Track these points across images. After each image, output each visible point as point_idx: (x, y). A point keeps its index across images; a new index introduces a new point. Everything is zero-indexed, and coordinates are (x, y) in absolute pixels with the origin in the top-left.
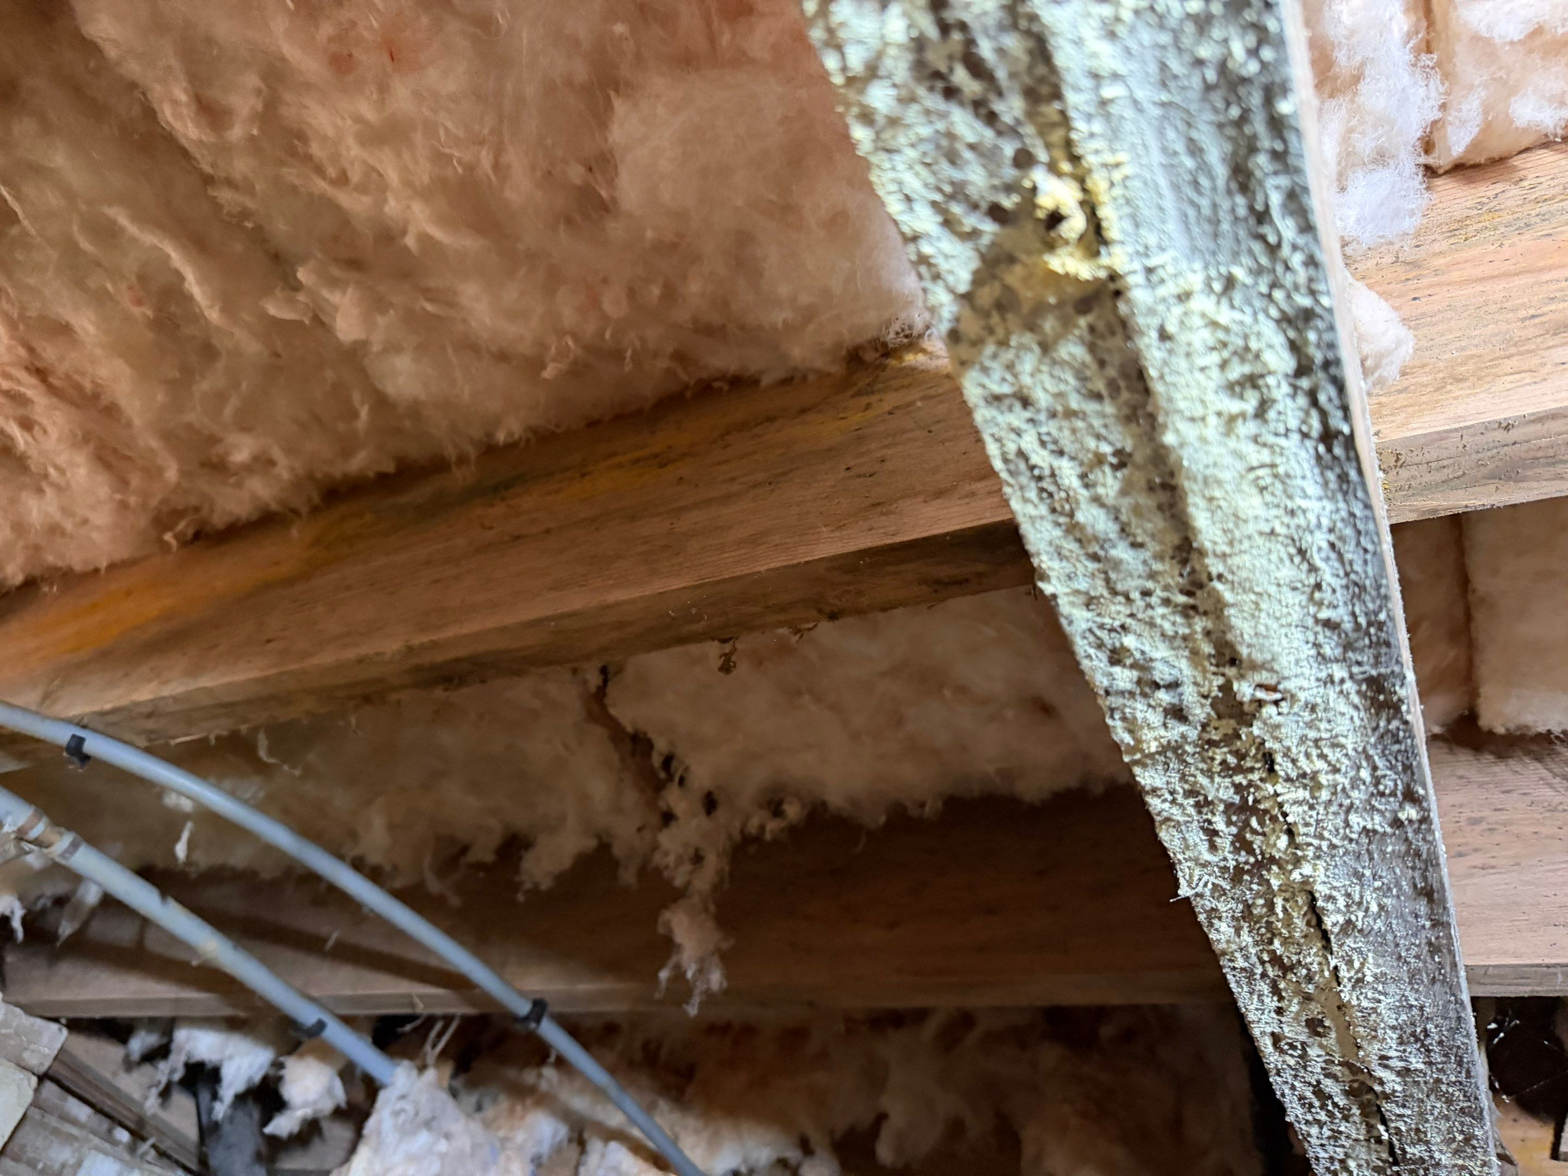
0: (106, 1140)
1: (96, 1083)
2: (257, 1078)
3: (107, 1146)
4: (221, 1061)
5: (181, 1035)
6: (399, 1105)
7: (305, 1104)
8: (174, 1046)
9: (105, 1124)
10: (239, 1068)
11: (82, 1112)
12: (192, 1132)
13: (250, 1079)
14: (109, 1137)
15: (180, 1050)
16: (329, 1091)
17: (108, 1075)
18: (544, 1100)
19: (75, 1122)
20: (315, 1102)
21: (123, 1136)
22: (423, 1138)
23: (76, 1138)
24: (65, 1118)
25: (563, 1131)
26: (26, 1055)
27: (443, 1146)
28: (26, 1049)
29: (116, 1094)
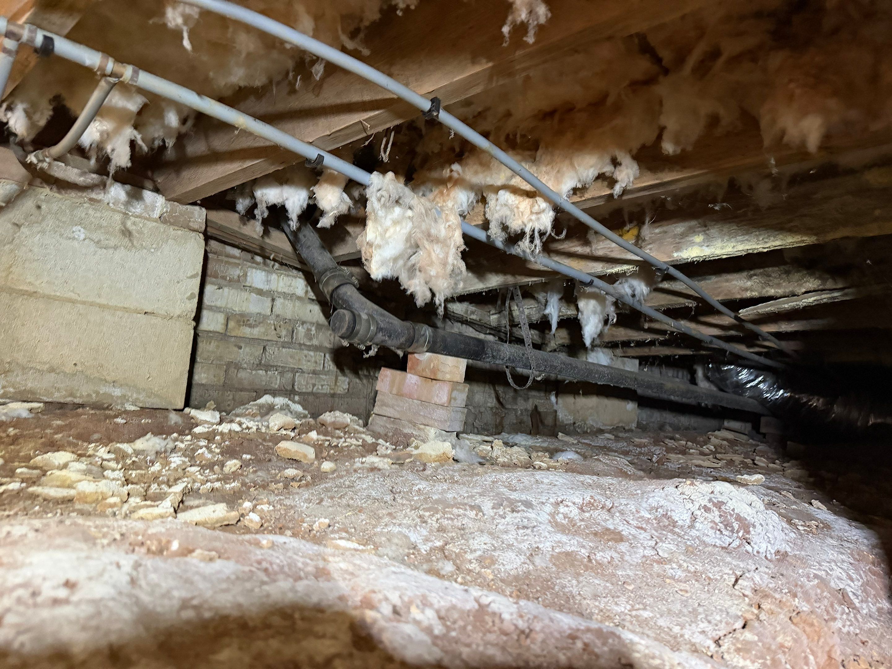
0: (253, 263)
1: (234, 234)
2: (305, 206)
3: (254, 265)
4: (284, 202)
5: (259, 193)
6: (379, 194)
7: (333, 209)
8: (257, 201)
9: (249, 256)
10: (294, 202)
11: (236, 252)
12: (288, 248)
13: (301, 206)
14: (253, 260)
15: (261, 201)
16: (342, 200)
17: (236, 229)
18: (458, 182)
19: (234, 257)
20: (337, 208)
21: (258, 259)
22: (397, 210)
23: (239, 264)
24: (228, 256)
25: (472, 196)
26: (191, 224)
27: (409, 213)
28: (190, 221)
29: (245, 237)
